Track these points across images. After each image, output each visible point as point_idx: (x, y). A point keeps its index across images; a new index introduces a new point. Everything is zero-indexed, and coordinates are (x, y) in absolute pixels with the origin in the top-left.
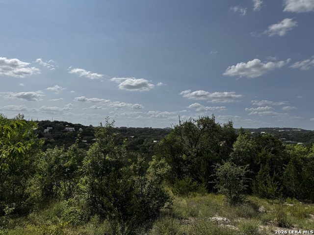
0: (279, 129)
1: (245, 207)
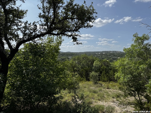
0: (111, 51)
1: (99, 85)
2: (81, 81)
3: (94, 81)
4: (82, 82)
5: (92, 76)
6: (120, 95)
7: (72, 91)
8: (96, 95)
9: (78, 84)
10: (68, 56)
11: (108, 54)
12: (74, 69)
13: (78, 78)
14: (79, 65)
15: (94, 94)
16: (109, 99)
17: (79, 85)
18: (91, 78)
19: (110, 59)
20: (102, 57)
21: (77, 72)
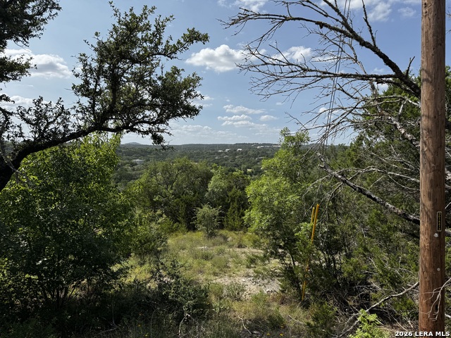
0: (258, 145)
1: (218, 239)
2: (172, 232)
3: (208, 231)
4: (177, 235)
5: (203, 217)
6: (257, 257)
7: (149, 259)
8: (209, 264)
9: (165, 240)
10: (130, 157)
11: (251, 153)
12: (151, 200)
13: (163, 226)
14: (167, 189)
15: (205, 262)
16: (238, 271)
17: (167, 243)
18: (200, 223)
19: (255, 166)
20: (234, 159)
21: (162, 207)
